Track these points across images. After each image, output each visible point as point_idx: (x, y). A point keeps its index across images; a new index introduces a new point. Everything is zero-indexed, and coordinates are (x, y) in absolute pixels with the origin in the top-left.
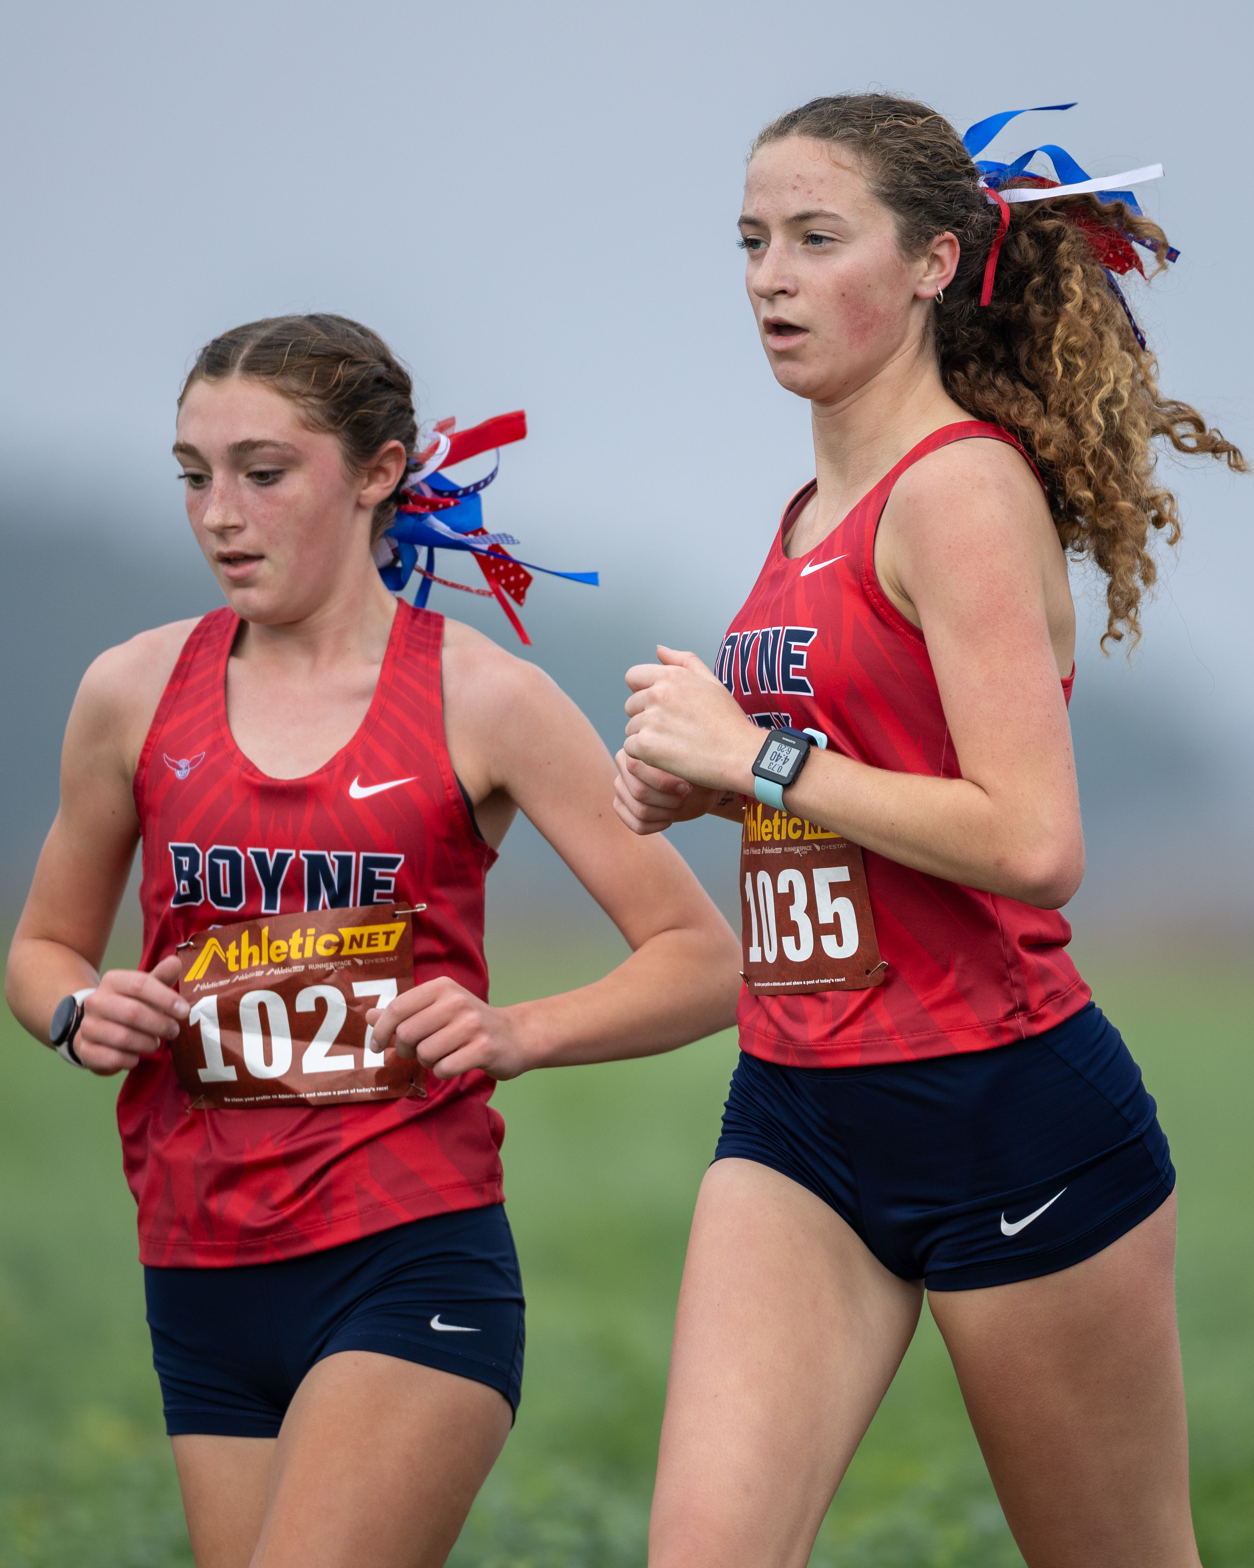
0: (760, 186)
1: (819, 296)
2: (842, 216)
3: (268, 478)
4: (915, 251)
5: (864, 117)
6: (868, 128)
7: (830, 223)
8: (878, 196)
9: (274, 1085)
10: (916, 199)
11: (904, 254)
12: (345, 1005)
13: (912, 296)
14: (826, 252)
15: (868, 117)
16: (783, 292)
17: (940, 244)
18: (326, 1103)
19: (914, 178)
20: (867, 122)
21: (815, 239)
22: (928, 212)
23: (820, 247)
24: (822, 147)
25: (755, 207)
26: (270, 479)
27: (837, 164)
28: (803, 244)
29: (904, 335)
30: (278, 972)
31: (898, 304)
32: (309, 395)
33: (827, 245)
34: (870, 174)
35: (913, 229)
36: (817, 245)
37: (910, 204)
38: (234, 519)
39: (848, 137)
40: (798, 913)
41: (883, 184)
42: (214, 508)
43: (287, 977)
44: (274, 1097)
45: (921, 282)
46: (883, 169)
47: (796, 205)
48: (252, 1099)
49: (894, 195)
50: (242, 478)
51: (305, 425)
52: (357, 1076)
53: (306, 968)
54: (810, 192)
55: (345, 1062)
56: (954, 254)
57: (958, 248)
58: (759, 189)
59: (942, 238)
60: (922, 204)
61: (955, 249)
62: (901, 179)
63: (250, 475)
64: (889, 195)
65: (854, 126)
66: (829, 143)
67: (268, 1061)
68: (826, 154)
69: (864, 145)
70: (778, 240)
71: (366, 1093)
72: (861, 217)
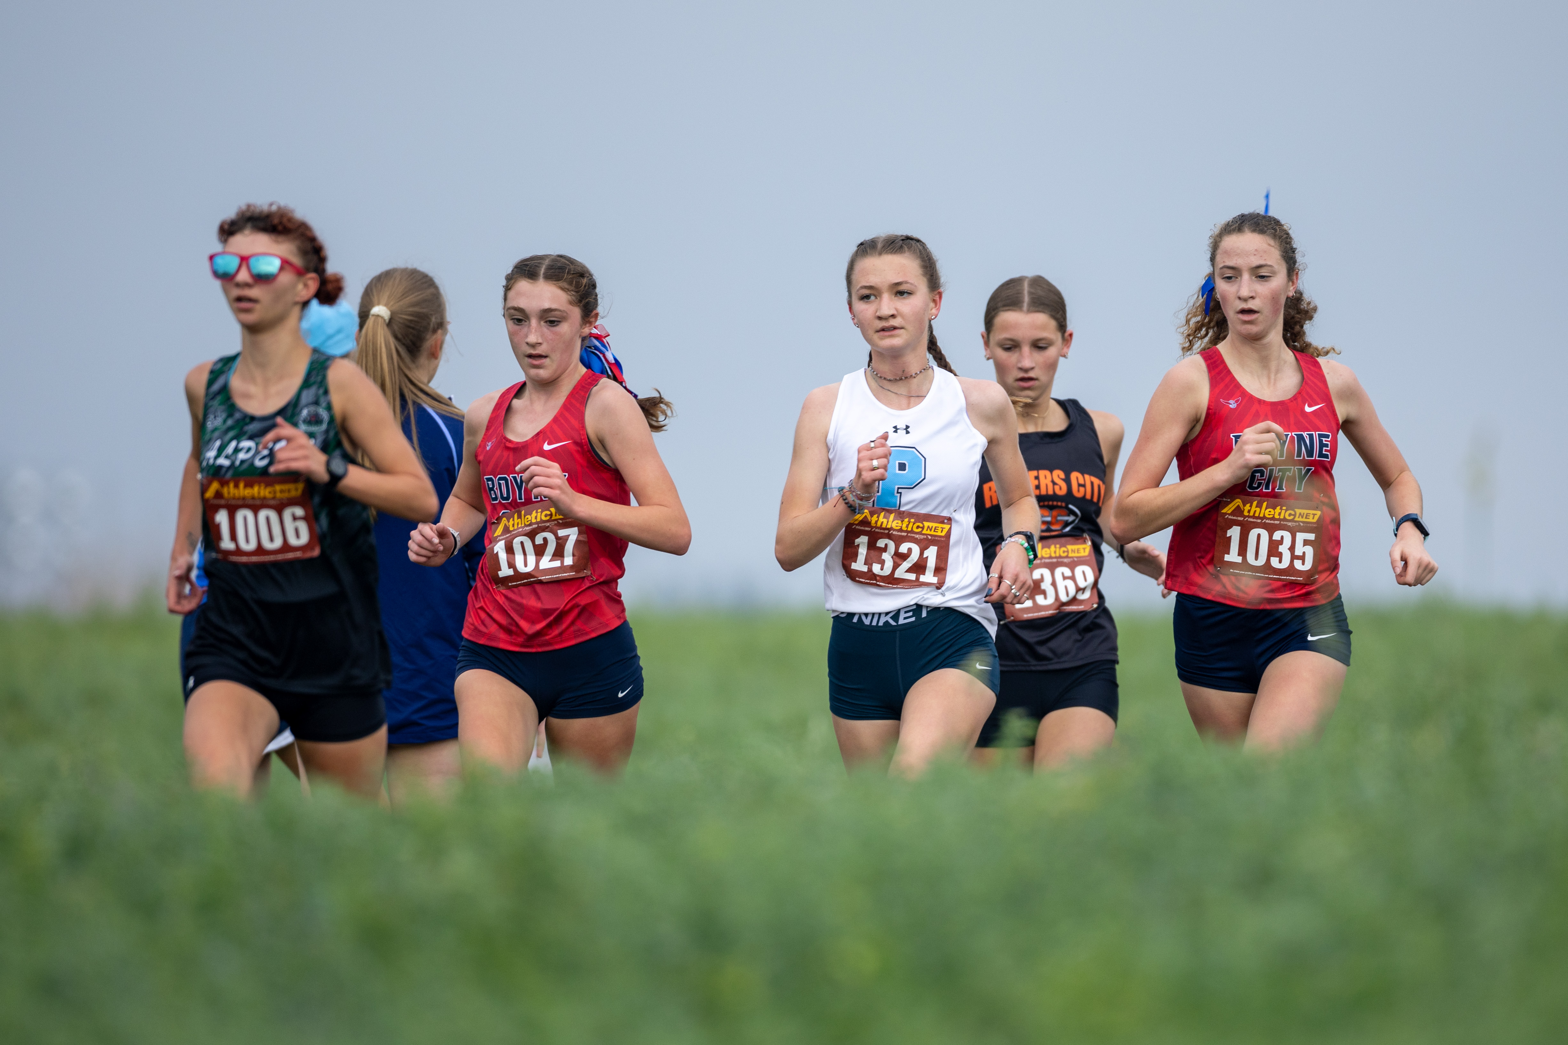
1: (1263, 298)
3: (554, 323)
7: (1269, 269)
8: (1281, 257)
9: (528, 575)
12: (555, 540)
18: (550, 580)
23: (1264, 279)
24: (1263, 238)
26: (555, 324)
28: (1256, 278)
30: (527, 528)
32: (572, 291)
33: (1267, 278)
34: (1279, 248)
38: (540, 341)
39: (1270, 233)
41: (1284, 252)
42: (533, 335)
43: (530, 530)
44: (529, 580)
46: (1283, 246)
48: (520, 582)
50: (542, 323)
51: (571, 303)
52: (563, 568)
53: (538, 526)
55: (557, 564)
63: (546, 322)
66: (1265, 236)
67: (526, 565)
68: (1265, 241)
69: (1275, 237)
71: (566, 576)
72: (1279, 266)
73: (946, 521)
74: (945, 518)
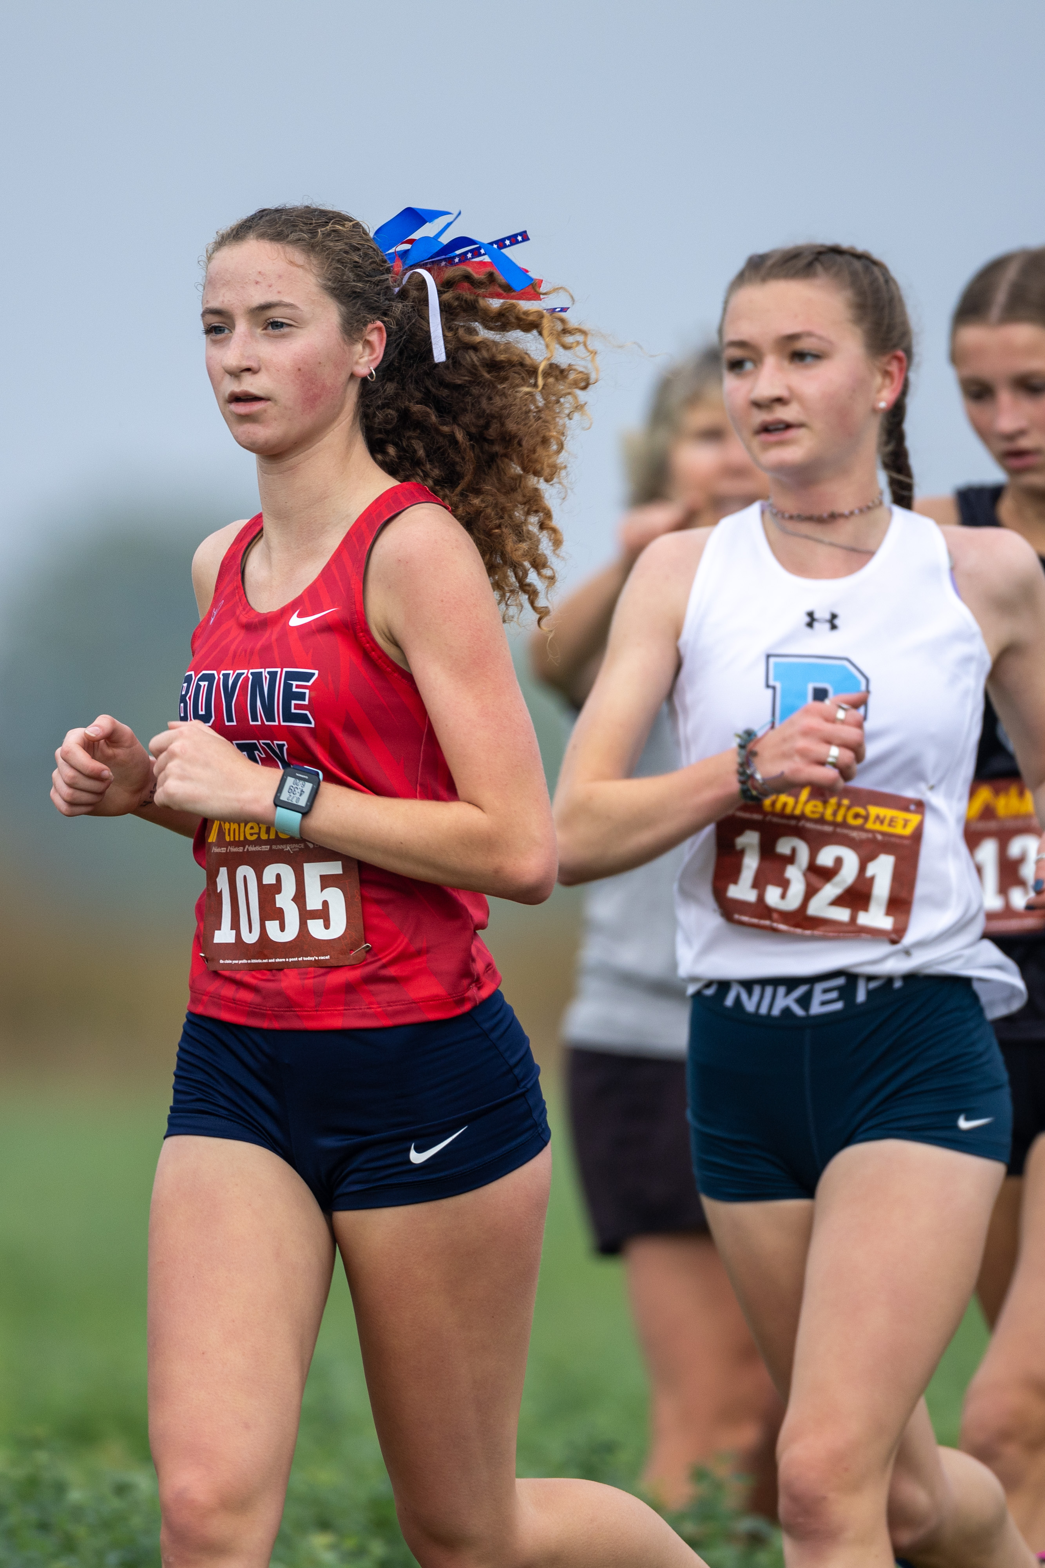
0: (225, 282)
1: (278, 371)
2: (298, 306)
4: (355, 336)
5: (308, 224)
6: (314, 233)
7: (287, 311)
8: (326, 289)
10: (355, 292)
11: (346, 337)
13: (349, 375)
14: (283, 336)
15: (311, 224)
16: (248, 370)
17: (373, 330)
19: (351, 275)
20: (310, 228)
21: (276, 325)
22: (363, 303)
23: (280, 331)
24: (278, 249)
25: (220, 299)
27: (292, 263)
28: (263, 330)
29: (342, 407)
31: (340, 380)
33: (286, 330)
34: (318, 271)
35: (352, 317)
36: (277, 330)
37: (350, 296)
39: (299, 240)
40: (285, 900)
41: (330, 280)
45: (357, 363)
46: (328, 268)
47: (258, 298)
49: (338, 289)
54: (270, 286)
56: (381, 340)
57: (385, 335)
58: (224, 285)
59: (374, 326)
60: (358, 296)
61: (383, 335)
62: (343, 275)
64: (334, 289)
65: (302, 231)
66: (283, 245)
68: (282, 254)
69: (311, 247)
70: (242, 326)
72: (313, 306)
73: (912, 807)
74: (909, 801)
